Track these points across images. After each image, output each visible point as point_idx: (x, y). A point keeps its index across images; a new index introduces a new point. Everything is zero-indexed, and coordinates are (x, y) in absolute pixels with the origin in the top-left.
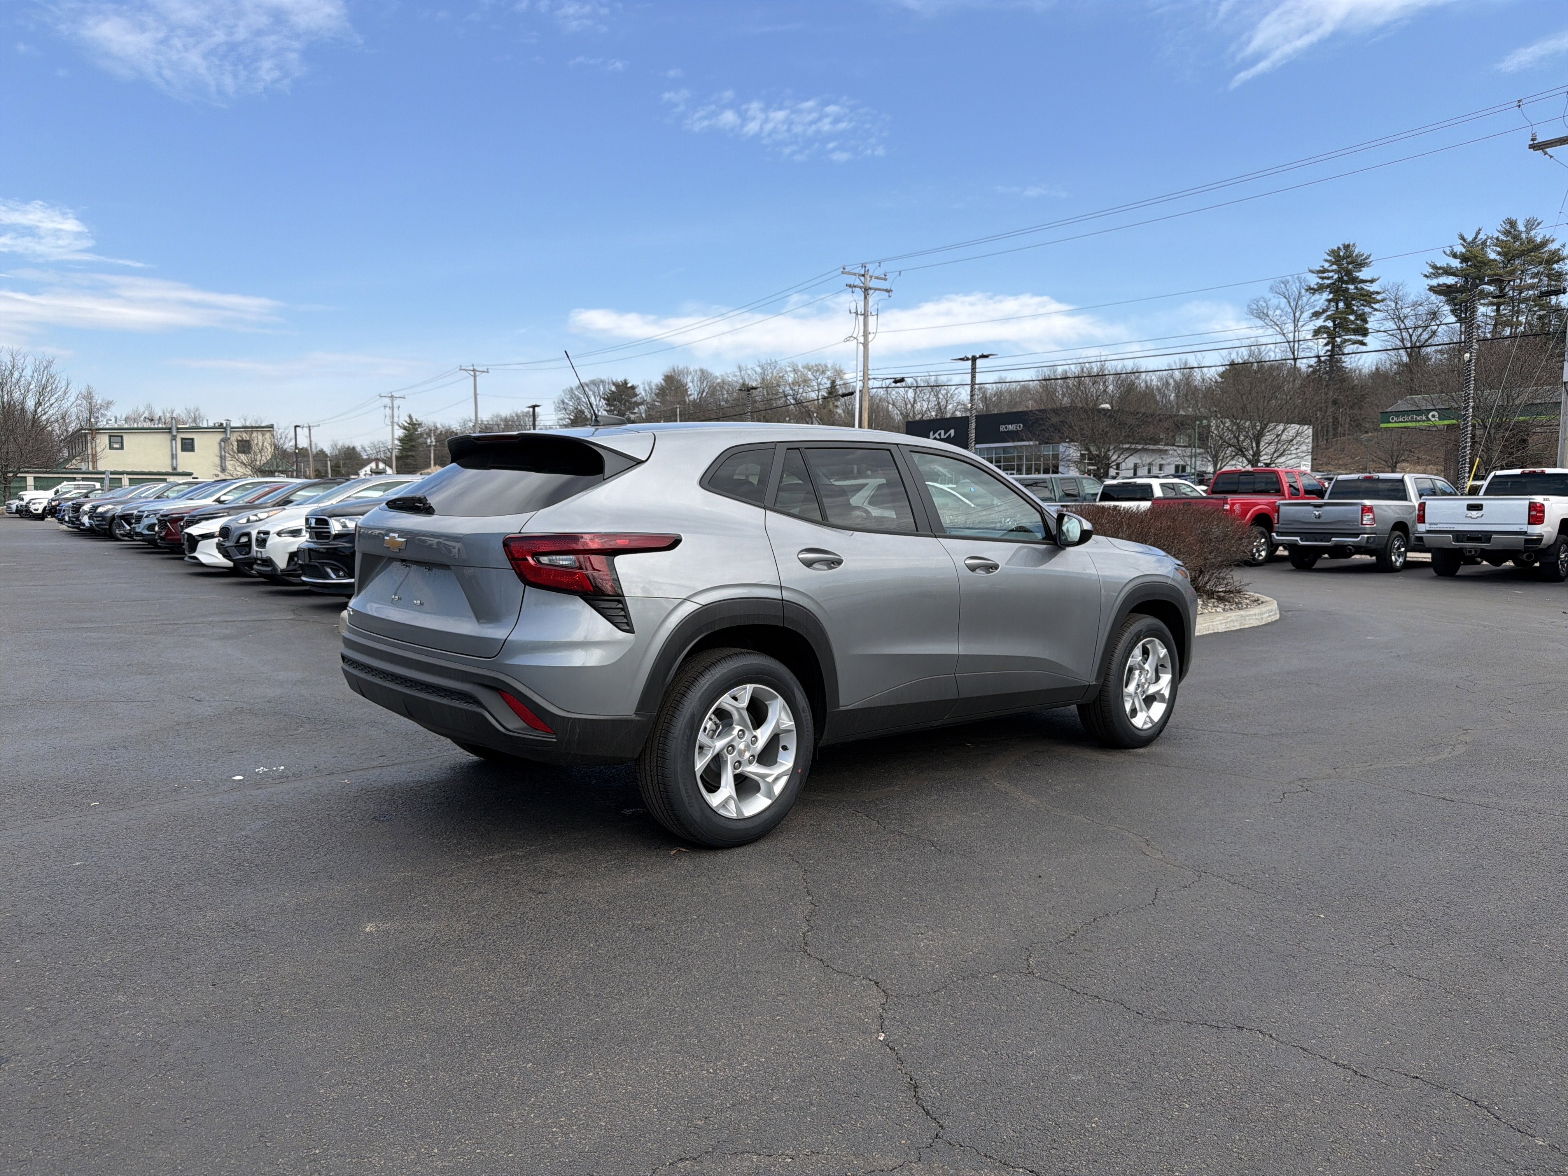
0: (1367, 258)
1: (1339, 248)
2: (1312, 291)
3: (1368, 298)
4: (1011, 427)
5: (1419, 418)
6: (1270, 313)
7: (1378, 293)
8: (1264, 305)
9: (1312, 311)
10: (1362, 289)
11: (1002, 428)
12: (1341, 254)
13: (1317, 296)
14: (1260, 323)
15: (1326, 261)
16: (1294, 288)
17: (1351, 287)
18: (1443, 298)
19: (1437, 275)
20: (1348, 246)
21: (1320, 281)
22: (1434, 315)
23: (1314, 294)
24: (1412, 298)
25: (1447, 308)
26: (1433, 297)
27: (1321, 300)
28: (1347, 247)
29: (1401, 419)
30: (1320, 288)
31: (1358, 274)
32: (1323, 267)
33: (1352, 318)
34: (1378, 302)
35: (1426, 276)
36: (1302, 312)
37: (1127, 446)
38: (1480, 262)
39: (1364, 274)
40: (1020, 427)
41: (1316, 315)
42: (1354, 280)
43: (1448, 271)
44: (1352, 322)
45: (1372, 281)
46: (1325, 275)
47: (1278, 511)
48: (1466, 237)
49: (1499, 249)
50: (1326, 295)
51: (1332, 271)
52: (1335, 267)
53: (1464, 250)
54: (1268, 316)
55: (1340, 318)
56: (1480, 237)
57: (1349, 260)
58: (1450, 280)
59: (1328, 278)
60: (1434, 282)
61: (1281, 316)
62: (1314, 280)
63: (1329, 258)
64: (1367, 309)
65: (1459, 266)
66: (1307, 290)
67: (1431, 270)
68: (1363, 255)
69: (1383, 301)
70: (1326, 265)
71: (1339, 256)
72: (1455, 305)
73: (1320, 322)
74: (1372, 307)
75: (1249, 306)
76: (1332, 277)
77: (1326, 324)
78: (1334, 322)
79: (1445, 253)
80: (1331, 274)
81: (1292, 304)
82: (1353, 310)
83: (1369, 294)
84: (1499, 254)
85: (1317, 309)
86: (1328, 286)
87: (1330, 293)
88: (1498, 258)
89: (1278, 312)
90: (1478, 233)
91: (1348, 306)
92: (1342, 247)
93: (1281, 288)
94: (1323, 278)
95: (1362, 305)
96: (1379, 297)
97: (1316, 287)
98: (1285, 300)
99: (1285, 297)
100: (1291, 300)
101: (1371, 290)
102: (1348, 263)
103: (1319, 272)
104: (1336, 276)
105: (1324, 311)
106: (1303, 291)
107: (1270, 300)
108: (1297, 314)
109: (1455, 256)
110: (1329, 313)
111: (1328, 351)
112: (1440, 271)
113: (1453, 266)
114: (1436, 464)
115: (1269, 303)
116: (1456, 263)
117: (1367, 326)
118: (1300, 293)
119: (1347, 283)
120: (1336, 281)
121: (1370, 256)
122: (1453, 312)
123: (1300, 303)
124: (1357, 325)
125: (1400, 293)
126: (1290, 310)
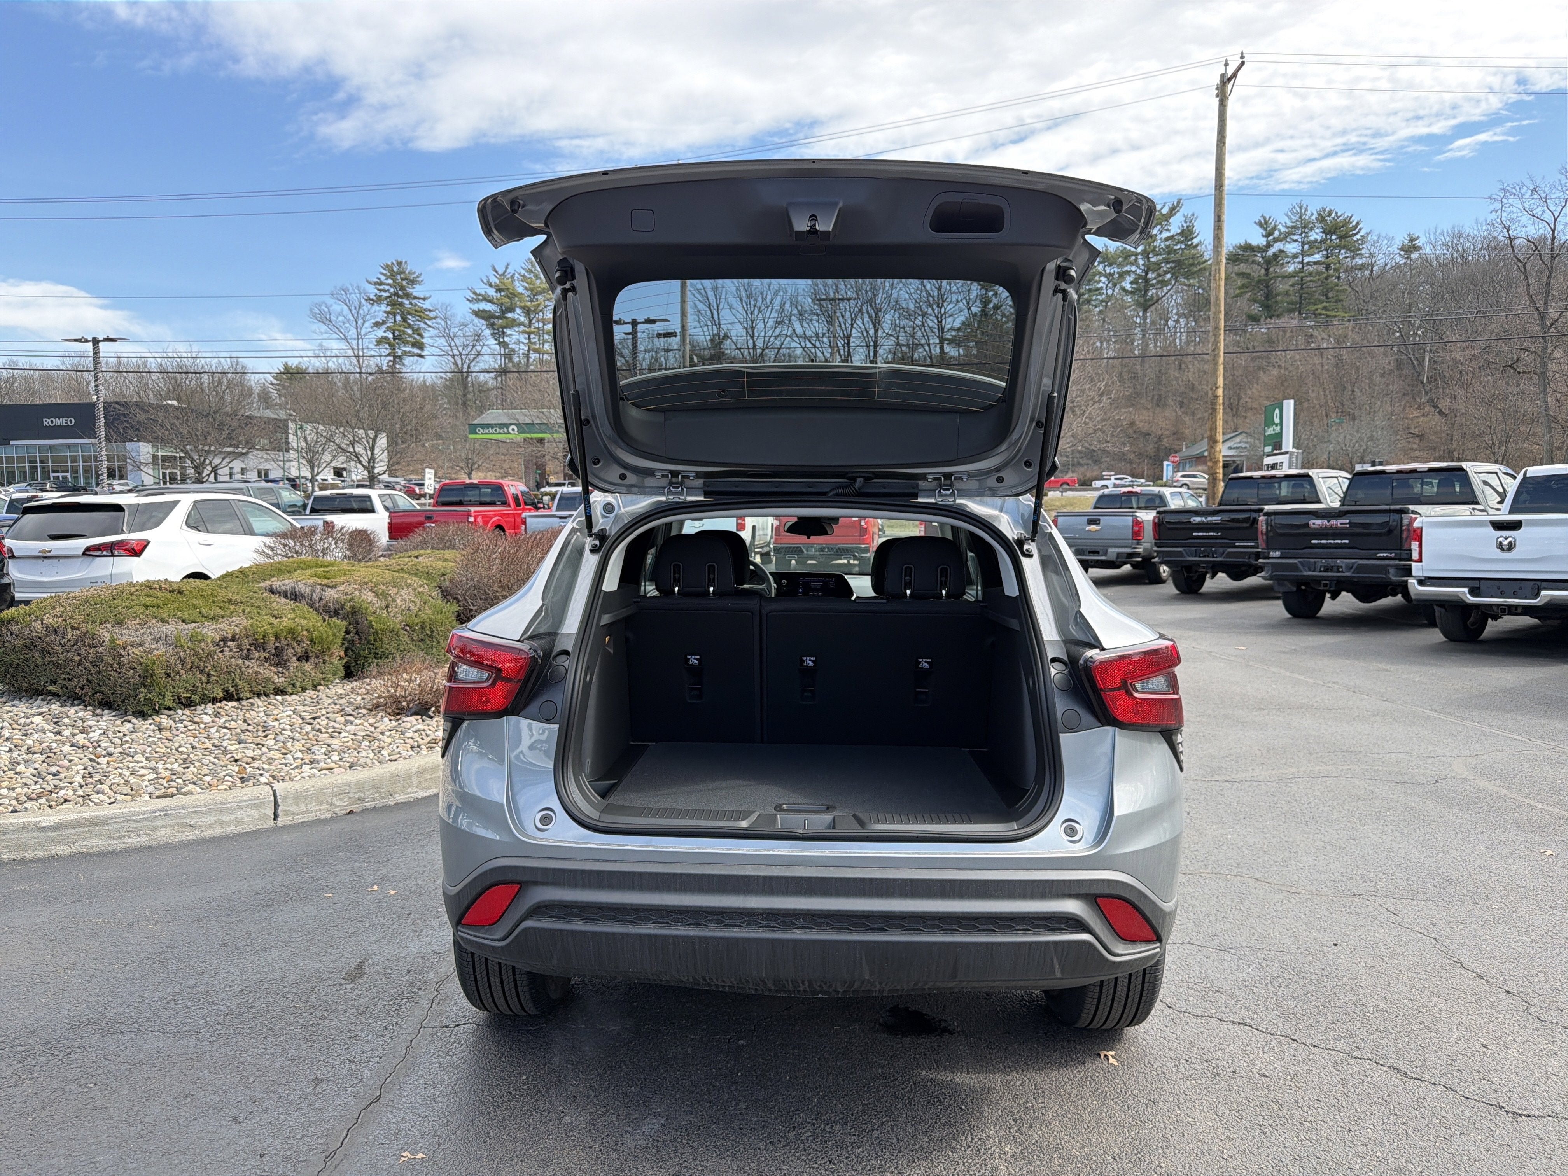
0: (418, 277)
1: (393, 263)
2: (370, 301)
3: (421, 314)
4: (58, 422)
5: (501, 431)
6: (333, 318)
7: (430, 310)
8: (326, 310)
9: (373, 321)
10: (416, 305)
11: (46, 422)
12: (395, 269)
13: (376, 307)
14: (324, 328)
15: (382, 274)
16: (355, 298)
17: (406, 302)
18: (484, 322)
19: (478, 301)
20: (401, 263)
21: (378, 292)
22: (478, 337)
23: (373, 304)
24: (459, 319)
25: (488, 332)
26: (476, 320)
27: (380, 311)
28: (399, 264)
29: (486, 431)
30: (379, 300)
31: (411, 290)
32: (379, 279)
33: (410, 331)
34: (430, 319)
35: (468, 300)
36: (364, 322)
37: (230, 449)
38: (512, 294)
39: (416, 291)
40: (71, 421)
41: (377, 325)
42: (408, 296)
43: (487, 299)
44: (410, 336)
45: (424, 299)
46: (381, 287)
47: (524, 523)
48: (497, 269)
49: (526, 284)
50: (384, 307)
51: (389, 285)
52: (390, 281)
53: (497, 281)
54: (330, 321)
55: (399, 330)
56: (508, 271)
57: (402, 276)
58: (488, 307)
59: (385, 291)
60: (476, 307)
61: (344, 323)
62: (372, 291)
63: (384, 272)
64: (422, 325)
65: (494, 294)
66: (366, 300)
67: (473, 296)
68: (414, 273)
69: (435, 318)
70: (383, 278)
71: (393, 270)
72: (494, 329)
73: (380, 333)
74: (426, 324)
75: (311, 310)
76: (388, 290)
77: (386, 334)
78: (393, 333)
79: (482, 281)
80: (387, 288)
81: (353, 312)
82: (409, 324)
83: (423, 310)
84: (526, 288)
85: (378, 320)
86: (386, 298)
87: (388, 305)
88: (524, 292)
89: (341, 318)
90: (507, 268)
91: (404, 319)
92: (395, 263)
93: (341, 294)
94: (380, 290)
95: (418, 320)
96: (432, 315)
97: (375, 298)
98: (346, 307)
99: (346, 304)
100: (353, 308)
101: (425, 307)
102: (402, 279)
103: (376, 283)
104: (392, 290)
105: (384, 322)
106: (363, 302)
107: (331, 305)
108: (360, 322)
109: (491, 285)
110: (389, 325)
111: (390, 361)
112: (481, 298)
113: (490, 294)
114: (493, 471)
115: (331, 309)
116: (492, 292)
117: (423, 340)
118: (360, 302)
119: (402, 298)
120: (392, 294)
121: (421, 274)
122: (493, 335)
123: (361, 312)
124: (415, 338)
125: (449, 313)
126: (352, 318)
